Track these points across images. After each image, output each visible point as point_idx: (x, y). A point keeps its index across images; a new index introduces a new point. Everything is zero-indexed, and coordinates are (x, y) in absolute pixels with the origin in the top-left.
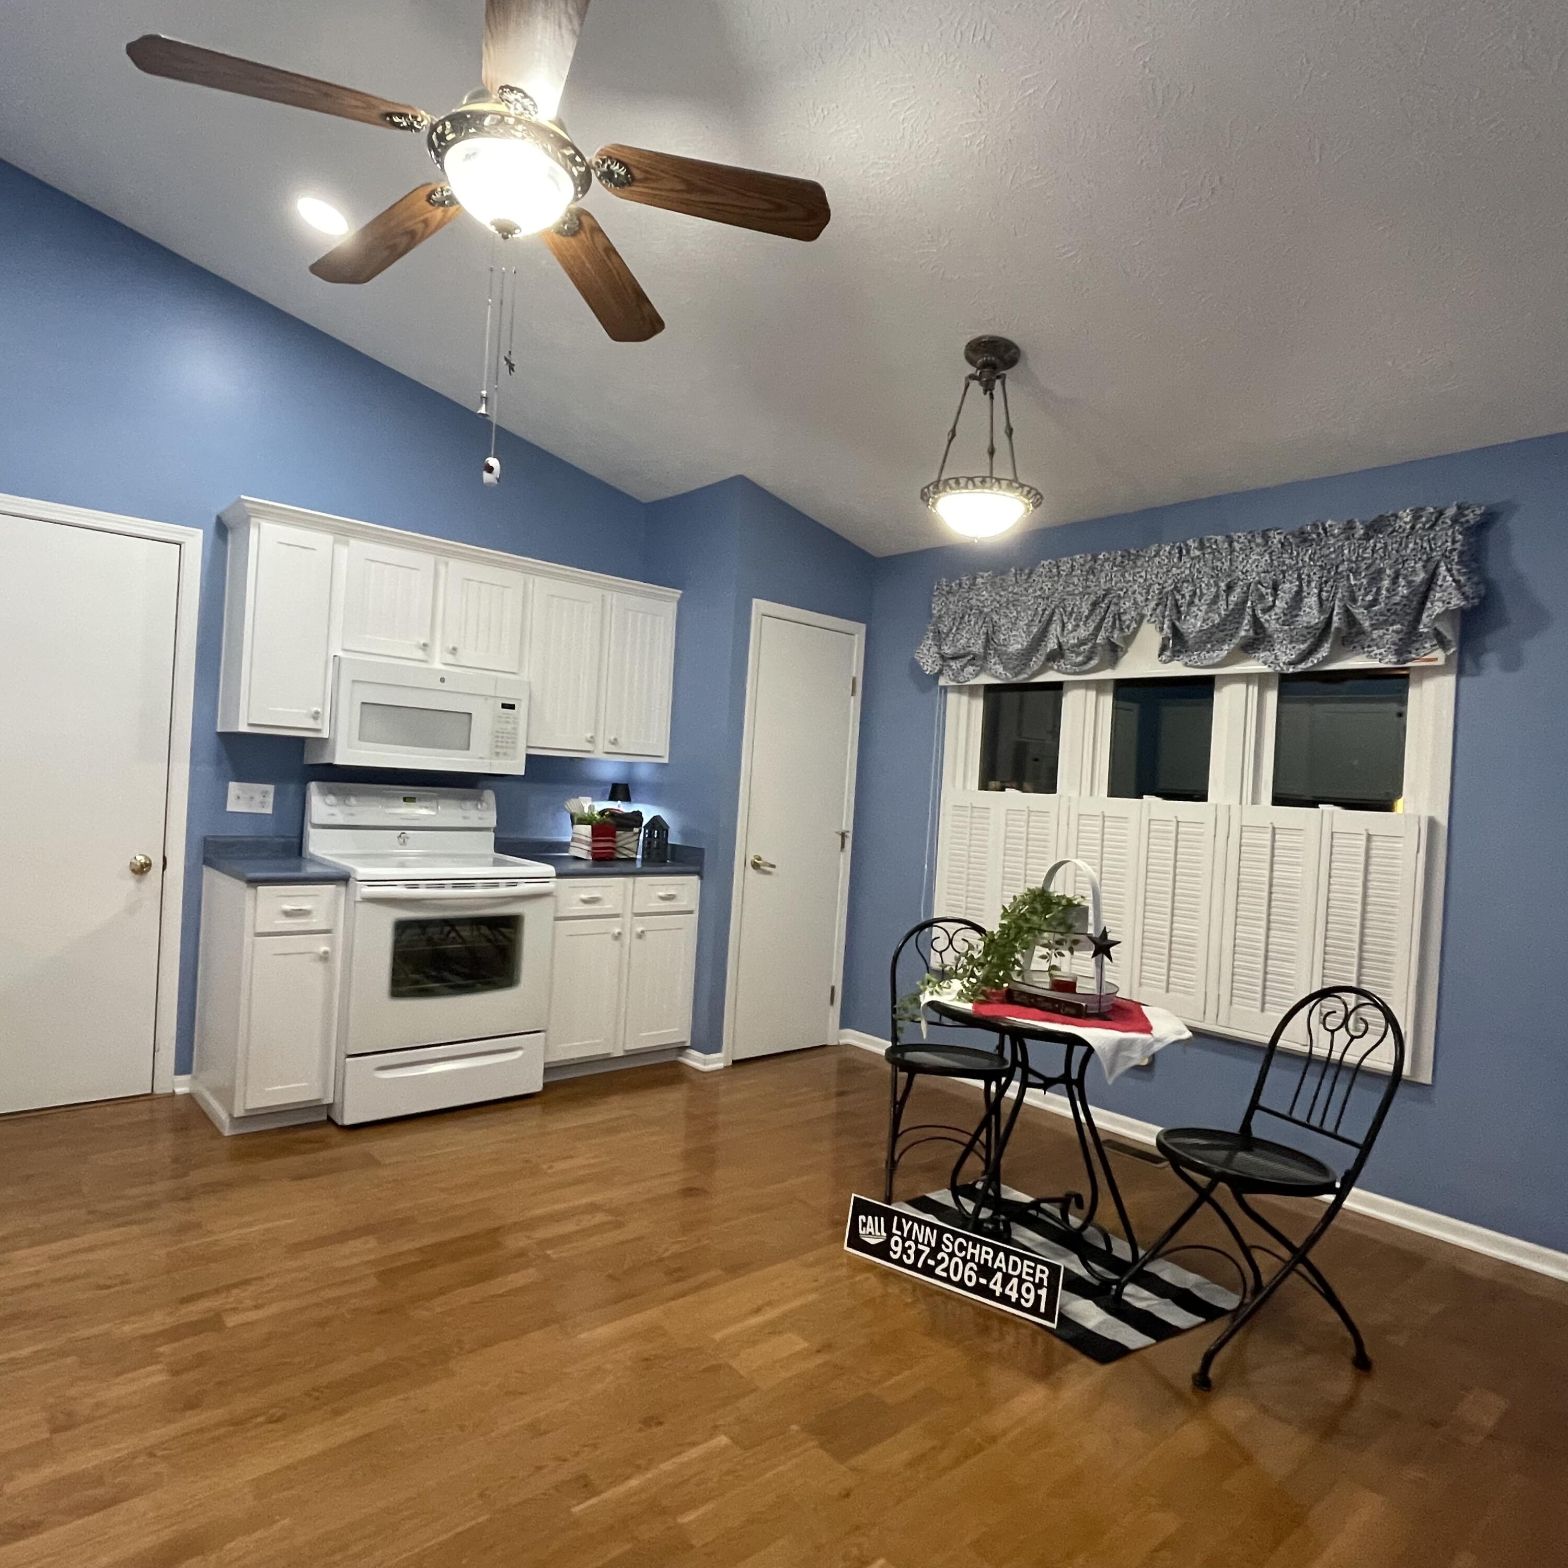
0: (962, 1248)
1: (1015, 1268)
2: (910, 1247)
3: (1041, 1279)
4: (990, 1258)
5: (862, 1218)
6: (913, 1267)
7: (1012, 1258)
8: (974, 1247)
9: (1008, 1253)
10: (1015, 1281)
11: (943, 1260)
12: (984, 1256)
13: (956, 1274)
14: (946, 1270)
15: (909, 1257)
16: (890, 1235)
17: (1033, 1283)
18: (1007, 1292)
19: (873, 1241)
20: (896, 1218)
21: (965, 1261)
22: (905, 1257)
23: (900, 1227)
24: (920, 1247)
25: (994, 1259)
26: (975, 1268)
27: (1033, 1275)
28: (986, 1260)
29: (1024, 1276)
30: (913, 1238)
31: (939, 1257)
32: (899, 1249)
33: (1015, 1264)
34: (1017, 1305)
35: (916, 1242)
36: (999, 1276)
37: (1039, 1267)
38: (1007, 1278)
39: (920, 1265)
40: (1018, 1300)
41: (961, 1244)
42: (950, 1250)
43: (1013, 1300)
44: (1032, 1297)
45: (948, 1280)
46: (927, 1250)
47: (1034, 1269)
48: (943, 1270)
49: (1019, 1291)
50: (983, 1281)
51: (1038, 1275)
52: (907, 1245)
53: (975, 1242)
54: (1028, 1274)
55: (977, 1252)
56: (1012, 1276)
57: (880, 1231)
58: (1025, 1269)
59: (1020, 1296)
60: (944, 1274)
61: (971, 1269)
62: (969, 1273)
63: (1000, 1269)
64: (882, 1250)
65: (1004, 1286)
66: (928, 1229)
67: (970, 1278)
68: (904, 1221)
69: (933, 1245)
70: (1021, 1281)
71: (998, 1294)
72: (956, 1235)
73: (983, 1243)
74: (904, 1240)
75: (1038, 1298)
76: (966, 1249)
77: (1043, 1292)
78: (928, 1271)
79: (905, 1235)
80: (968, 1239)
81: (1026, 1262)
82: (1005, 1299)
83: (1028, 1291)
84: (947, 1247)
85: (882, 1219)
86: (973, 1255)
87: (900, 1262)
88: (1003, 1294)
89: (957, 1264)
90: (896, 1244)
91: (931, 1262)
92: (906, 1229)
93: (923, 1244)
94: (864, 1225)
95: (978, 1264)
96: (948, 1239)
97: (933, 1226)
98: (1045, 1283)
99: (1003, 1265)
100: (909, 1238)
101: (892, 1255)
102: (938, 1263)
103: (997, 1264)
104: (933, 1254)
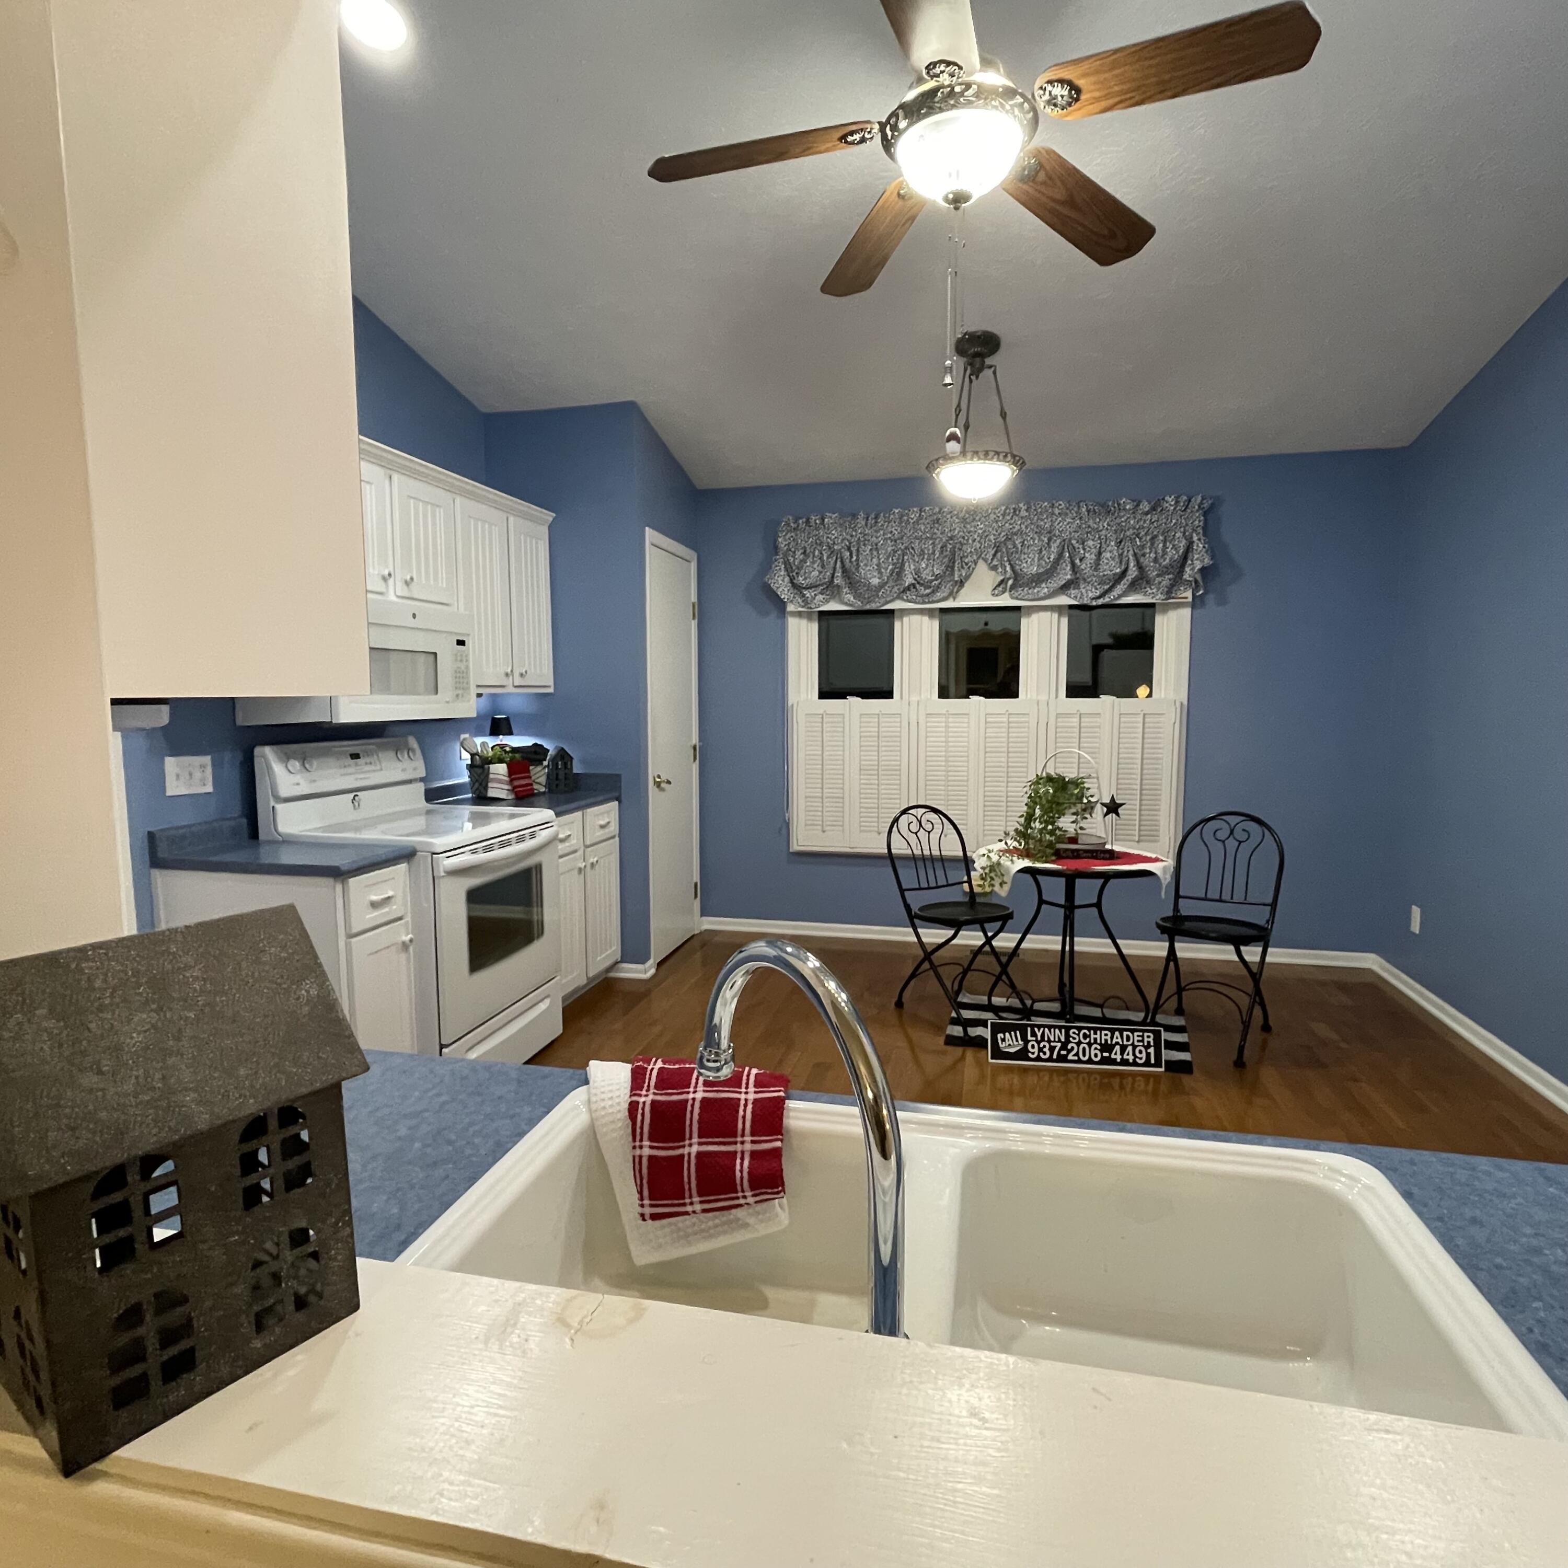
0: (1085, 1036)
1: (1128, 1040)
2: (1044, 1046)
3: (1149, 1042)
4: (1108, 1038)
5: (1000, 1036)
6: (1050, 1059)
7: (1125, 1033)
8: (1095, 1033)
9: (1121, 1031)
10: (1130, 1049)
11: (1073, 1048)
12: (1103, 1037)
13: (1084, 1055)
14: (1077, 1054)
15: (1045, 1053)
16: (1026, 1042)
17: (1143, 1046)
18: (1125, 1057)
19: (1012, 1050)
20: (1029, 1029)
21: (1090, 1044)
22: (1041, 1054)
23: (1034, 1034)
24: (1052, 1044)
25: (1112, 1038)
26: (1099, 1047)
27: (1143, 1041)
28: (1106, 1040)
29: (1136, 1043)
30: (1046, 1039)
31: (1069, 1047)
32: (1036, 1050)
33: (1128, 1038)
34: (1135, 1064)
35: (1049, 1041)
36: (1117, 1048)
37: (1146, 1034)
38: (1123, 1048)
39: (1055, 1057)
40: (1134, 1060)
41: (1085, 1034)
42: (1077, 1040)
43: (1131, 1061)
44: (1144, 1055)
45: (1079, 1061)
46: (1059, 1045)
47: (1143, 1036)
48: (1074, 1055)
49: (1134, 1054)
50: (1106, 1055)
51: (1146, 1040)
52: (1041, 1045)
53: (1095, 1030)
54: (1138, 1041)
55: (1098, 1036)
56: (1127, 1046)
57: (1017, 1041)
58: (1136, 1038)
59: (1135, 1057)
60: (1076, 1058)
61: (1096, 1049)
62: (1095, 1052)
63: (1117, 1043)
64: (1022, 1054)
65: (1122, 1054)
66: (1057, 1031)
67: (1096, 1055)
68: (1036, 1029)
69: (1063, 1040)
70: (1134, 1047)
71: (1119, 1060)
72: (1080, 1029)
73: (1101, 1029)
74: (1039, 1043)
75: (1148, 1055)
76: (1089, 1036)
77: (1151, 1050)
78: (1062, 1059)
80: (1089, 1029)
81: (1136, 1034)
82: (1124, 1062)
83: (1140, 1052)
84: (1074, 1038)
85: (1018, 1033)
86: (1095, 1039)
87: (1038, 1059)
88: (1122, 1059)
89: (1084, 1049)
90: (1033, 1047)
91: (1063, 1052)
92: (1039, 1035)
93: (1054, 1041)
94: (1003, 1040)
95: (1100, 1044)
96: (1074, 1033)
97: (1060, 1028)
98: (1152, 1044)
99: (1119, 1040)
100: (1043, 1039)
101: (1030, 1055)
102: (1069, 1051)
103: (1115, 1040)
104: (1064, 1046)
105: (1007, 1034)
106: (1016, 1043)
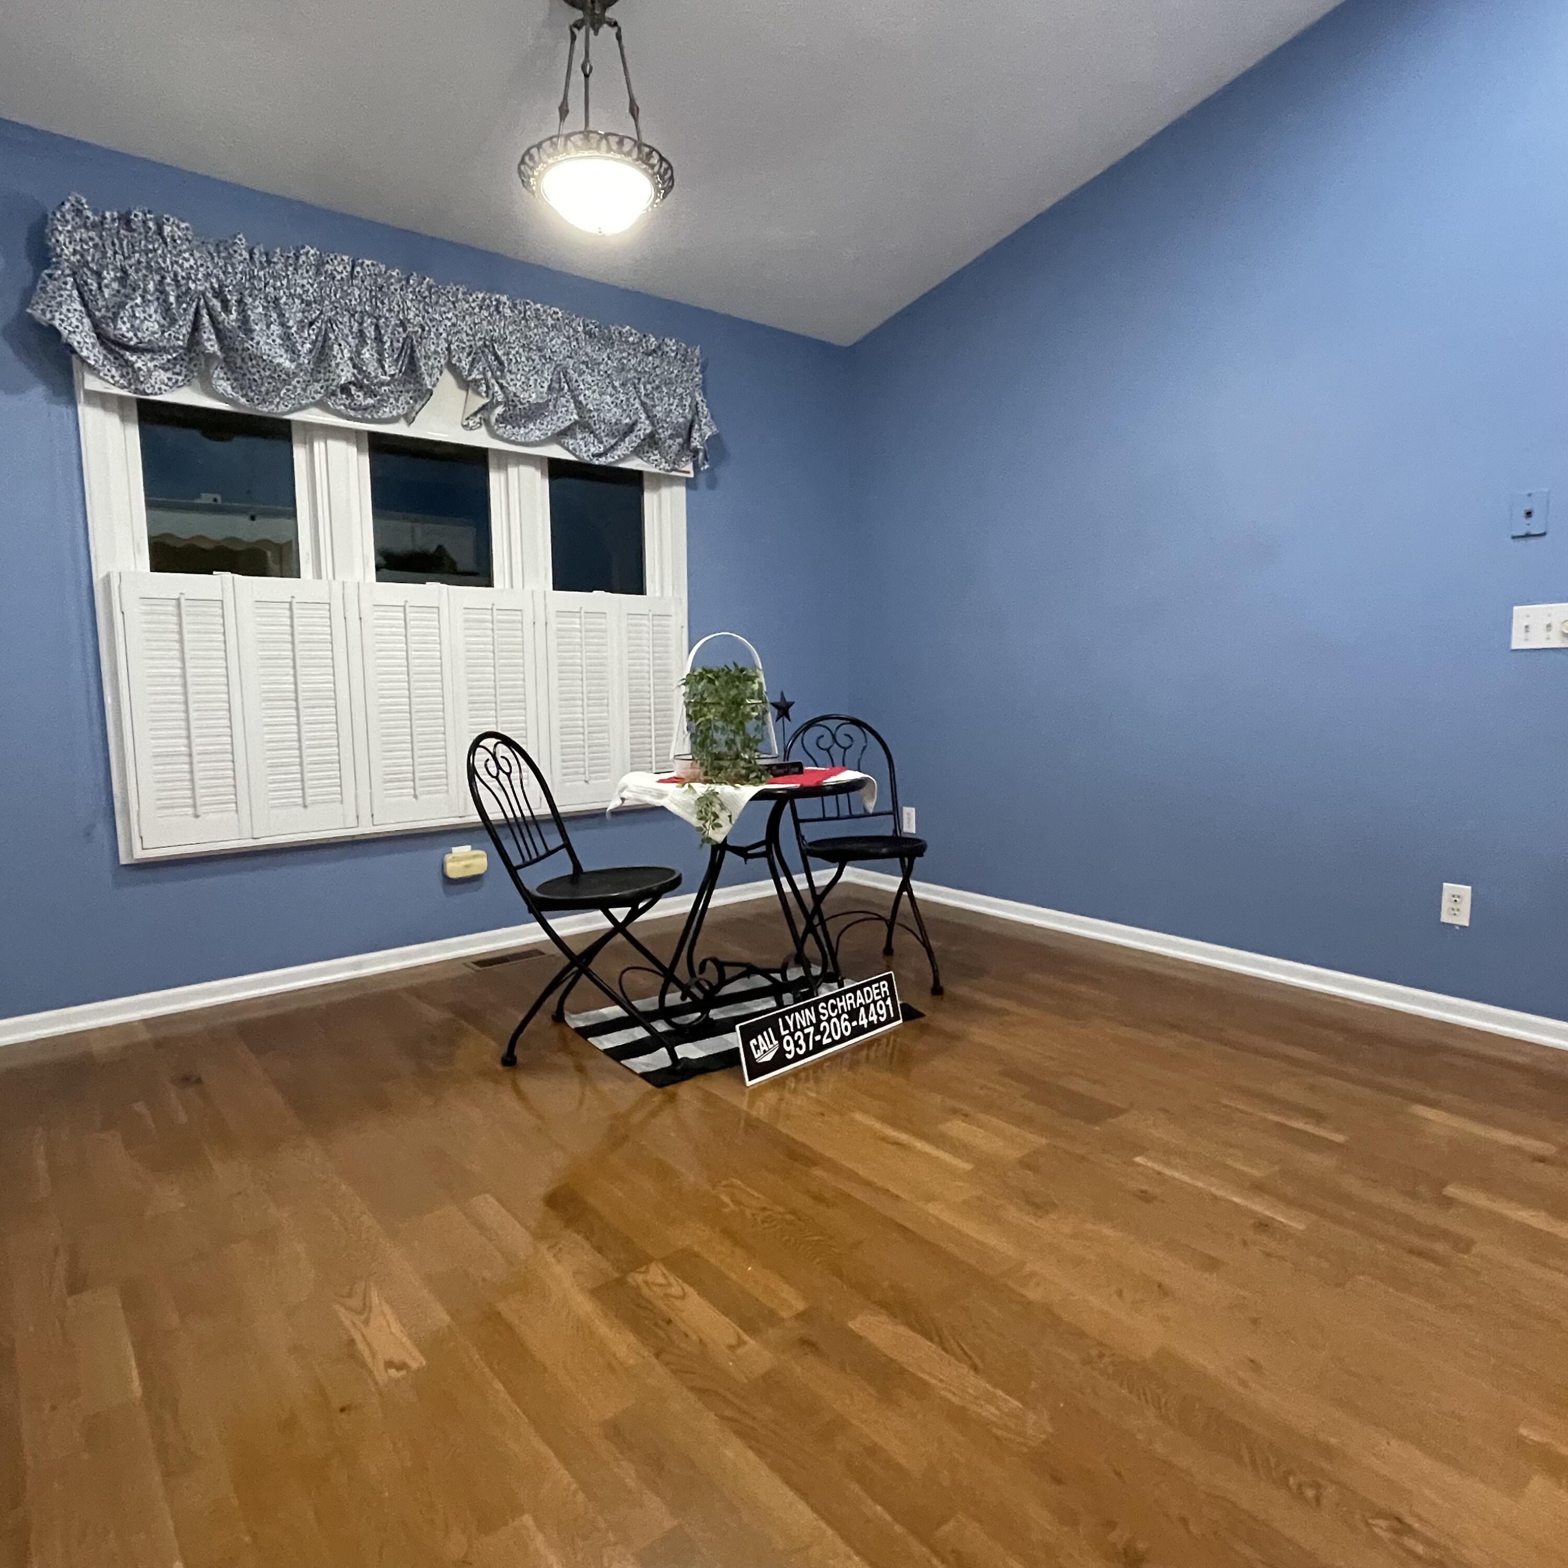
0: (834, 1007)
1: (869, 996)
2: (799, 1038)
3: (885, 992)
4: (852, 1001)
5: (752, 1043)
6: (807, 1053)
7: (865, 990)
8: (841, 1000)
9: (861, 988)
10: (872, 1006)
11: (825, 1027)
12: (848, 1002)
13: (837, 1033)
14: (830, 1036)
15: (801, 1047)
16: (780, 1038)
17: (882, 999)
18: (871, 1019)
19: (768, 1058)
20: (780, 1020)
21: (838, 1017)
22: (798, 1049)
23: (786, 1026)
24: (806, 1031)
25: (855, 1001)
26: (847, 1017)
27: (880, 993)
28: (851, 1005)
29: (877, 998)
30: (799, 1027)
31: (822, 1029)
32: (792, 1046)
34: (879, 1024)
35: (802, 1029)
36: (862, 1010)
37: (882, 983)
38: (867, 1009)
39: (811, 1048)
40: (878, 1020)
41: (832, 1004)
42: (827, 1017)
43: (876, 1022)
44: (884, 1011)
45: (834, 1043)
46: (811, 1030)
47: (879, 988)
48: (828, 1038)
49: (877, 1012)
50: (855, 1023)
51: (882, 990)
52: (796, 1038)
53: (840, 995)
54: (877, 995)
55: (843, 1003)
56: (869, 1005)
57: (771, 1043)
58: (875, 992)
59: (878, 1015)
60: (830, 1040)
61: (845, 1020)
62: (845, 1026)
63: (861, 1005)
64: (780, 1060)
65: (867, 1017)
66: (806, 1011)
67: (846, 1028)
68: (787, 1017)
69: (814, 1021)
70: (875, 1002)
71: (866, 1026)
72: (826, 1000)
73: (845, 992)
74: (792, 1035)
75: (887, 1006)
76: (836, 1006)
77: (889, 1002)
78: (819, 1047)
79: (792, 1030)
80: (835, 997)
81: (874, 986)
82: (871, 1026)
83: (881, 1007)
84: (824, 1015)
85: (770, 1030)
86: (842, 1007)
87: (797, 1057)
88: (869, 1023)
89: (835, 1024)
90: (788, 1043)
91: (818, 1038)
92: (791, 1023)
93: (808, 1027)
94: (757, 1047)
95: (848, 1013)
96: (823, 1008)
98: (888, 994)
99: (862, 1000)
100: (796, 1030)
101: (789, 1056)
102: (822, 1034)
103: (859, 1001)
104: (817, 1026)
105: (760, 1037)
106: (770, 1046)
